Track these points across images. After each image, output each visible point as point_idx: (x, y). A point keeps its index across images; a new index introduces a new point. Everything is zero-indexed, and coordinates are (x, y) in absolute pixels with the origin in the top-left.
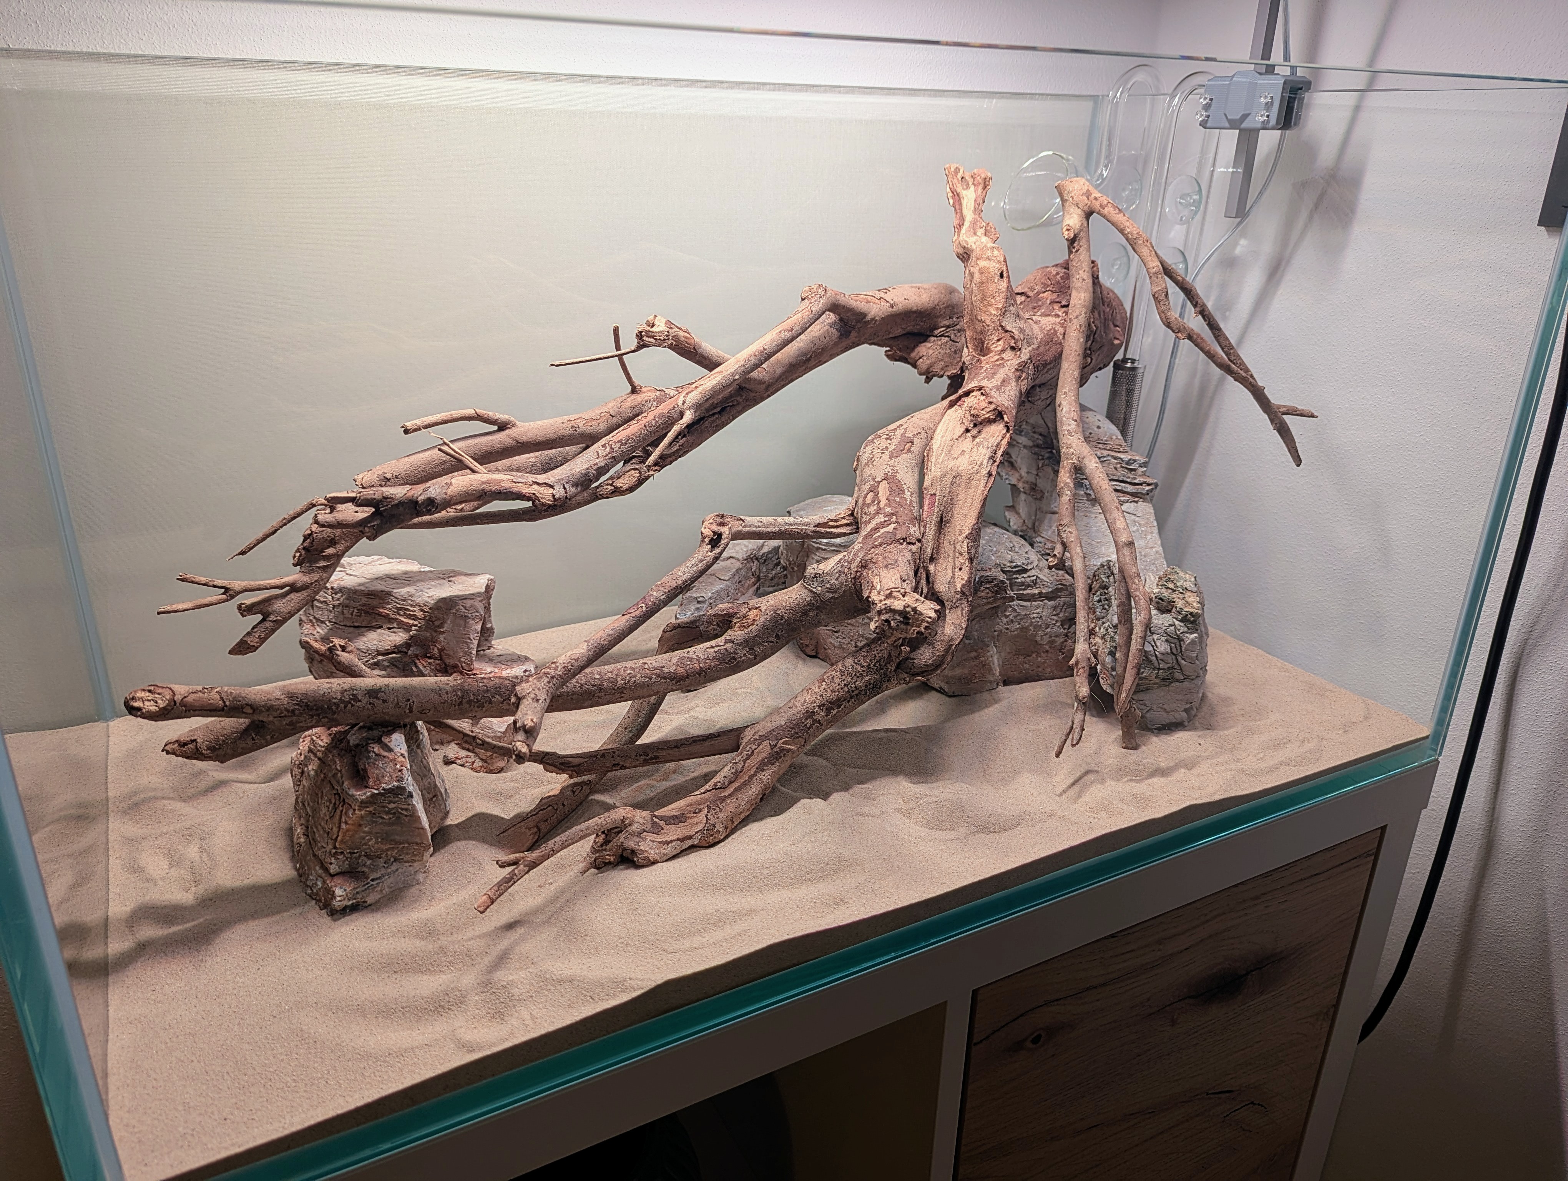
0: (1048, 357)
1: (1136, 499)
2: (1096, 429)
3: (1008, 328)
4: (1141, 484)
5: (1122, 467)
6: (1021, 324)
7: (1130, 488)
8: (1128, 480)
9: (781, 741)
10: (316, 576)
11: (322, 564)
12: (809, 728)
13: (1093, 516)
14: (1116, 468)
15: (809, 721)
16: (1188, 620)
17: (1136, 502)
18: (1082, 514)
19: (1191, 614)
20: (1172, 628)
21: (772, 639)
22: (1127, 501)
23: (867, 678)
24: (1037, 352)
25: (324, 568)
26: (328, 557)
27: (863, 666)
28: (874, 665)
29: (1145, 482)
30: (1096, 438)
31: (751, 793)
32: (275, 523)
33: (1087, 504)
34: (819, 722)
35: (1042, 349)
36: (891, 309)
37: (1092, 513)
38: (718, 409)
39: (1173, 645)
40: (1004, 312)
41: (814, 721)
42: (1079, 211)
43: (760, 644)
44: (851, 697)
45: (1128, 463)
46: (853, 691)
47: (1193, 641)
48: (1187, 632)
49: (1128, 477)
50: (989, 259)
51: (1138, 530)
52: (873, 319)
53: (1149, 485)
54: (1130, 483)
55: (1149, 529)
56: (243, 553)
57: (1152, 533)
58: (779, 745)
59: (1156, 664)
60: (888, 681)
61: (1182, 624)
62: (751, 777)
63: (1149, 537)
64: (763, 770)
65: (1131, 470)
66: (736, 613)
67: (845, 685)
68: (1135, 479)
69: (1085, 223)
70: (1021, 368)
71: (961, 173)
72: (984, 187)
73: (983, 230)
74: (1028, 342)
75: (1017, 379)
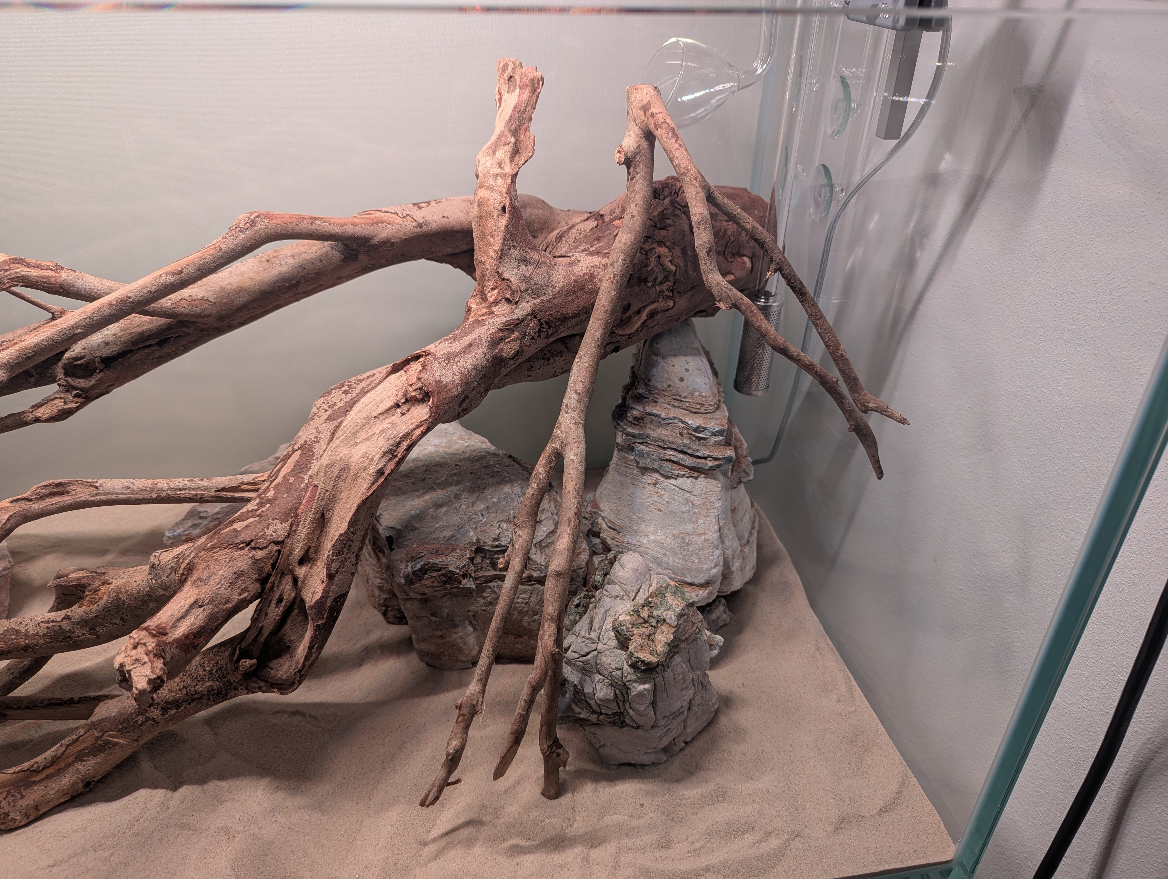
0: (570, 310)
1: (695, 474)
2: (677, 381)
3: (506, 275)
4: (705, 458)
5: (688, 433)
6: (525, 270)
7: (689, 461)
8: (689, 451)
9: (107, 734)
12: (141, 725)
13: (641, 486)
14: (681, 434)
15: (141, 719)
16: (638, 668)
17: (696, 478)
18: (629, 481)
19: (643, 661)
20: (619, 673)
21: (118, 621)
22: (683, 476)
23: (208, 684)
24: (549, 305)
27: (205, 670)
28: (216, 672)
29: (711, 457)
30: (674, 392)
31: (63, 782)
33: (636, 473)
34: (153, 720)
35: (557, 301)
36: (418, 229)
37: (641, 482)
39: (618, 692)
40: (502, 256)
41: (147, 719)
42: (636, 132)
43: (102, 624)
44: (193, 700)
46: (192, 695)
47: (640, 694)
48: (635, 681)
49: (690, 448)
50: (490, 188)
51: (689, 511)
53: (716, 459)
54: (692, 455)
55: (704, 512)
57: (707, 516)
58: (104, 738)
60: (235, 689)
61: (631, 671)
62: (69, 765)
63: (701, 521)
64: (82, 761)
65: (700, 438)
66: (89, 585)
67: (184, 687)
68: (698, 451)
69: (645, 144)
70: (509, 328)
71: (509, 71)
72: (534, 90)
73: (509, 148)
74: (535, 293)
75: (494, 342)
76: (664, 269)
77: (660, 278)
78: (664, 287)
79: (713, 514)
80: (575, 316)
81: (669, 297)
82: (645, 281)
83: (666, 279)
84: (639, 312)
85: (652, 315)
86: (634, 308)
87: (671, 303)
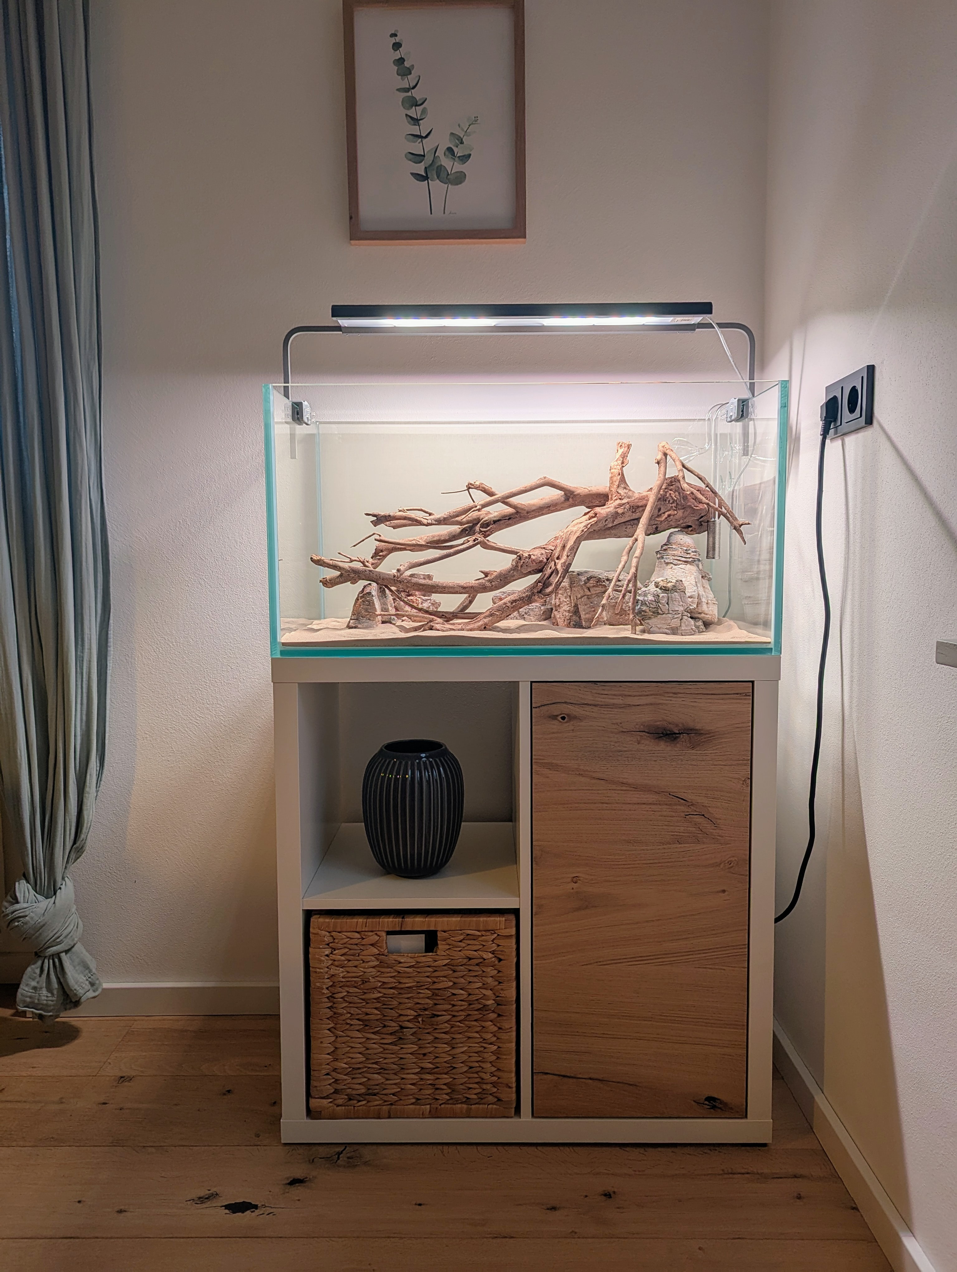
0: (640, 504)
2: (680, 540)
4: (689, 558)
7: (683, 559)
8: (683, 556)
10: (376, 561)
11: (378, 557)
13: (666, 570)
14: (681, 553)
17: (686, 565)
18: (662, 569)
22: (681, 564)
23: (527, 594)
24: (633, 502)
25: (379, 559)
26: (380, 556)
27: (526, 590)
28: (530, 590)
29: (691, 557)
30: (679, 543)
31: (480, 624)
32: (364, 538)
33: (665, 565)
35: (635, 501)
37: (666, 568)
38: (507, 518)
40: (618, 487)
41: (507, 606)
42: (661, 453)
45: (686, 550)
46: (521, 598)
48: (661, 593)
51: (684, 575)
52: (578, 494)
54: (685, 558)
56: (354, 546)
59: (648, 605)
61: (660, 591)
62: (481, 620)
63: (688, 578)
64: (486, 618)
65: (688, 553)
66: (490, 573)
67: (519, 595)
69: (664, 457)
70: (621, 505)
71: (620, 444)
72: (628, 448)
73: (621, 461)
74: (629, 498)
75: (616, 508)
76: (673, 499)
77: (671, 502)
78: (673, 505)
79: (693, 577)
80: (642, 506)
81: (675, 510)
82: (666, 501)
83: (673, 502)
84: (664, 513)
85: (669, 516)
86: (662, 511)
87: (676, 512)
